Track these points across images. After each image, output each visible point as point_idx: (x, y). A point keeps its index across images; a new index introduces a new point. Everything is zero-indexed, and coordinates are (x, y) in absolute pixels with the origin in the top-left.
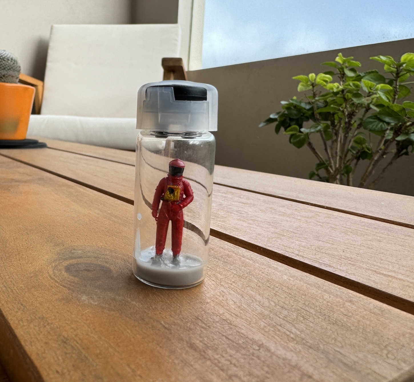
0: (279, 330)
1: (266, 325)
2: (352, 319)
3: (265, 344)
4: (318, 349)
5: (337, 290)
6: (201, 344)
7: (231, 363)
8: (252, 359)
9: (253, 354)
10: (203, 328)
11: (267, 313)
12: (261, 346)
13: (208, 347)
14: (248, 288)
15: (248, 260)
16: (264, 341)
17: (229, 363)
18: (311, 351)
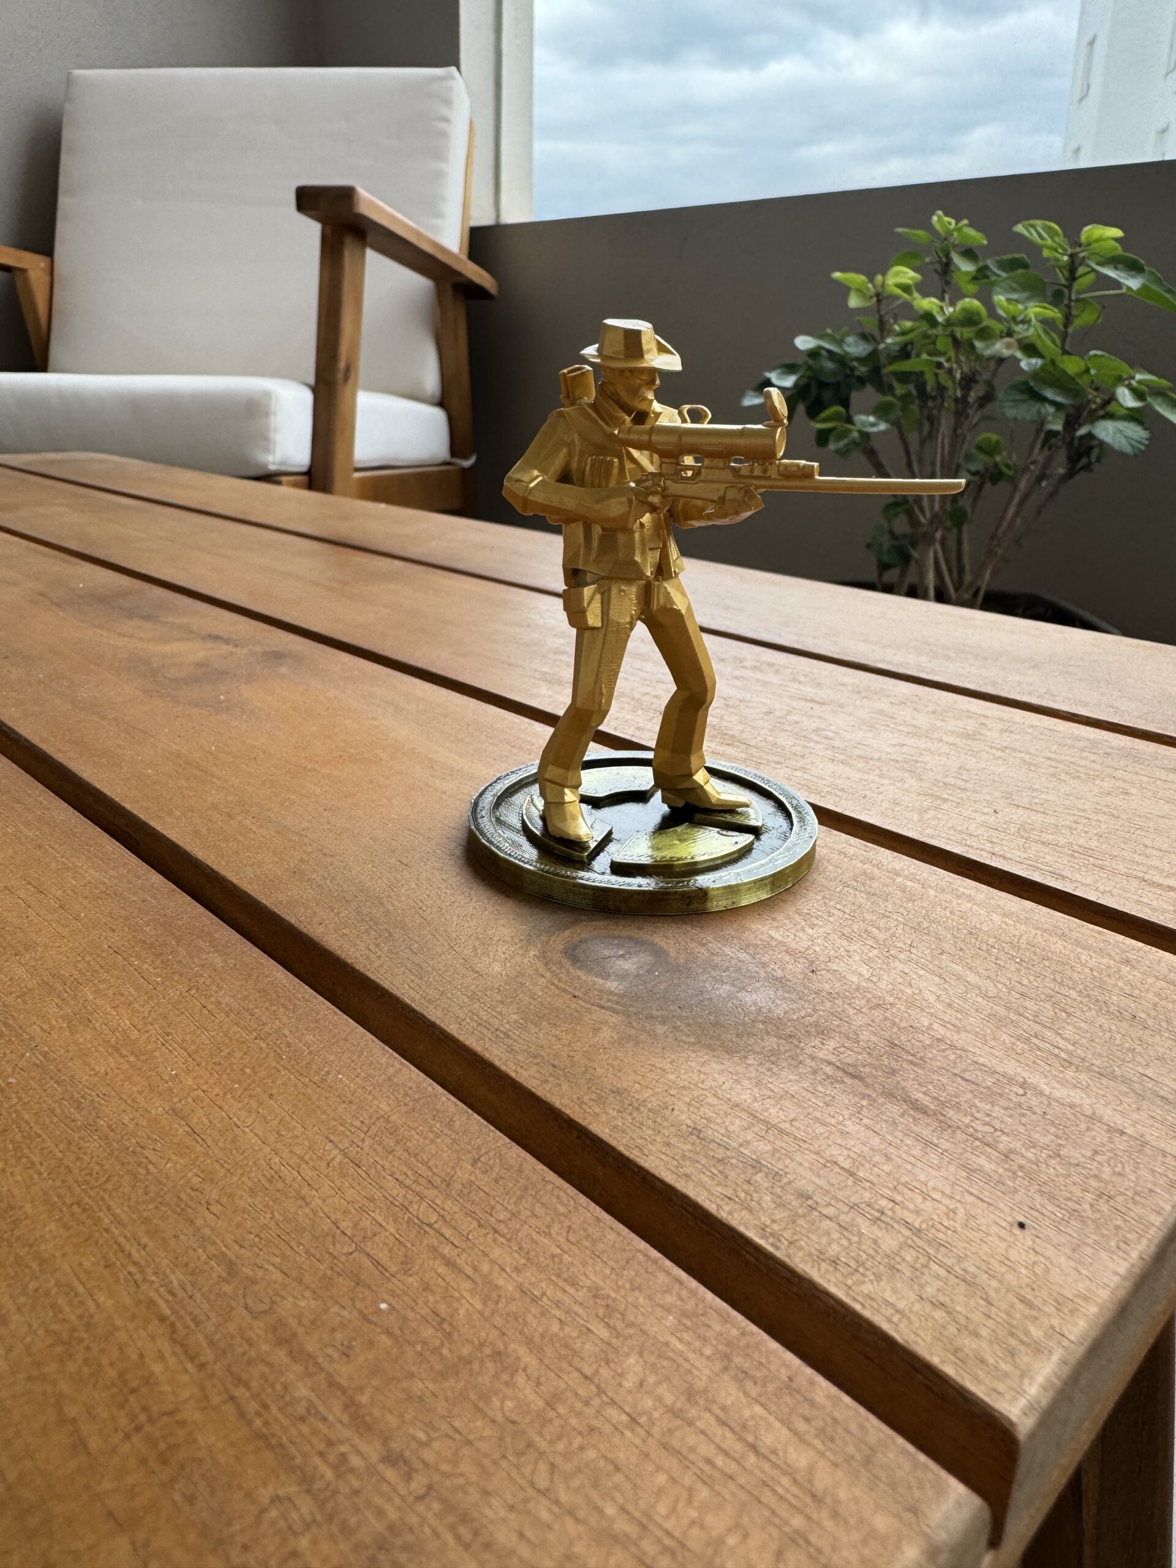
0: (1039, 1049)
1: (1013, 1040)
2: (1143, 1002)
3: (1030, 1081)
4: (1113, 1077)
5: (1096, 939)
6: (927, 1098)
7: (996, 1130)
8: (1023, 1115)
9: (1020, 1105)
10: (914, 1064)
11: (1002, 1011)
12: (1024, 1085)
13: (943, 1103)
14: (943, 957)
15: (909, 883)
16: (1025, 1075)
17: (992, 1130)
18: (1104, 1081)
